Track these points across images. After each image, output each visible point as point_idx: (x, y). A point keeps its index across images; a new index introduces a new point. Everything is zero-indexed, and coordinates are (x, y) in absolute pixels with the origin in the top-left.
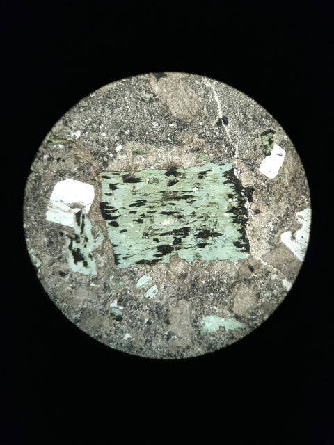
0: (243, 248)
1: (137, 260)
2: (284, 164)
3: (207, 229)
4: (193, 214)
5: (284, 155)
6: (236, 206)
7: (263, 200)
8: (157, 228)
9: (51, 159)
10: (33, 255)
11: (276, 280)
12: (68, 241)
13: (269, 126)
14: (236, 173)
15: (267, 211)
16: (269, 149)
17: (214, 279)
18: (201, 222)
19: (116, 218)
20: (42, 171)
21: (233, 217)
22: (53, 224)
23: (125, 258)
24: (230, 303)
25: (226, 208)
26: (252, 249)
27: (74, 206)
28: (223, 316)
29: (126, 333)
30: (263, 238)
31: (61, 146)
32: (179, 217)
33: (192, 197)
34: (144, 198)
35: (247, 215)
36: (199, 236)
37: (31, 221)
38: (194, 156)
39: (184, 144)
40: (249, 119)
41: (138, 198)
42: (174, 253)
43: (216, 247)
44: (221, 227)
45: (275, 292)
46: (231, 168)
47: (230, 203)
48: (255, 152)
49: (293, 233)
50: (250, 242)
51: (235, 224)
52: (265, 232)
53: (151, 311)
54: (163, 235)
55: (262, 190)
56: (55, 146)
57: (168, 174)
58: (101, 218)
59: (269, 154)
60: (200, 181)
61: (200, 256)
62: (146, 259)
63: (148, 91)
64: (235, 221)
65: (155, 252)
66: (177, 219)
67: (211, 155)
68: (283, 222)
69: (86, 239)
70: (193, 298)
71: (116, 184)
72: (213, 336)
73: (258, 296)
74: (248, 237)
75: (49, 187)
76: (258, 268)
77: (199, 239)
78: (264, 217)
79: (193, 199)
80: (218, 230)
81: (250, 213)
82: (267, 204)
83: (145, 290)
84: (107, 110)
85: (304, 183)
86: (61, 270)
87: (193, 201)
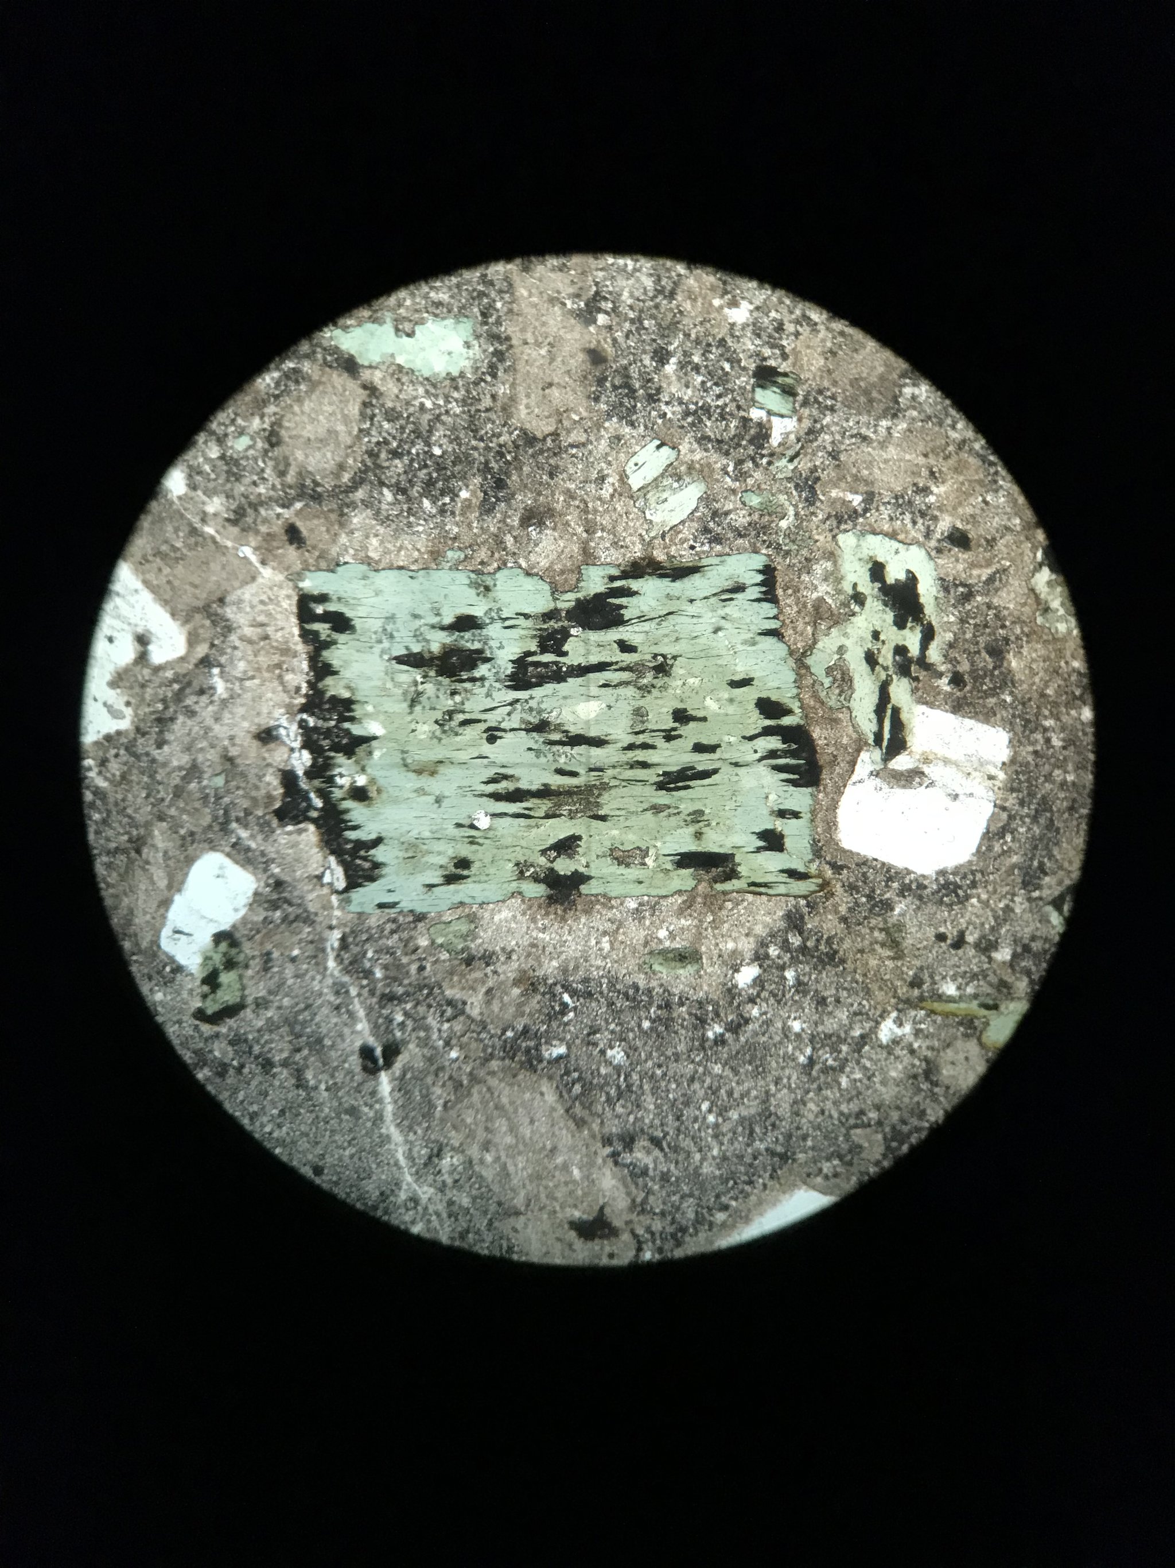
0: (319, 610)
1: (696, 579)
2: (166, 903)
3: (445, 681)
4: (492, 735)
5: (166, 933)
6: (340, 758)
7: (243, 775)
8: (621, 691)
9: (986, 946)
10: (1061, 612)
11: (209, 493)
12: (934, 654)
13: (217, 1035)
14: (337, 876)
15: (232, 738)
16: (218, 959)
17: (426, 503)
18: (467, 706)
19: (767, 732)
20: (1020, 905)
21: (352, 719)
22: (987, 716)
23: (739, 588)
24: (372, 419)
25: (377, 754)
26: (289, 604)
27: (910, 778)
28: (399, 373)
29: (744, 326)
30: (250, 642)
31: (950, 989)
32: (542, 727)
33: (496, 797)
34: (663, 798)
35: (302, 725)
36: (474, 658)
37: (1063, 729)
38: (484, 940)
39: (516, 983)
40: (285, 1064)
41: (687, 800)
42: (567, 601)
43: (416, 616)
44: (398, 685)
45: (214, 452)
46: (357, 895)
47: (363, 770)
48: (268, 947)
49: (142, 658)
50: (296, 631)
51: (346, 694)
52: (242, 665)
53: (653, 398)
54: (601, 667)
55: (248, 812)
56: (970, 990)
57: (579, 879)
58: (817, 733)
59: (219, 938)
60: (465, 851)
61: (474, 585)
62: (666, 582)
63: (638, 1173)
64: (344, 707)
65: (632, 608)
66: (553, 717)
67: (423, 942)
68: (179, 697)
69: (871, 659)
70: (502, 439)
71: (759, 850)
72: (439, 304)
73: (273, 438)
74: (301, 648)
75: (997, 848)
76: (270, 537)
77: (477, 646)
78: (244, 718)
79: (491, 788)
80: (409, 675)
81: (290, 733)
82: (230, 760)
83: (673, 473)
84: (784, 1110)
85: (98, 833)
86: (964, 556)
87: (493, 781)
